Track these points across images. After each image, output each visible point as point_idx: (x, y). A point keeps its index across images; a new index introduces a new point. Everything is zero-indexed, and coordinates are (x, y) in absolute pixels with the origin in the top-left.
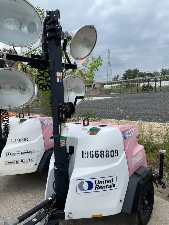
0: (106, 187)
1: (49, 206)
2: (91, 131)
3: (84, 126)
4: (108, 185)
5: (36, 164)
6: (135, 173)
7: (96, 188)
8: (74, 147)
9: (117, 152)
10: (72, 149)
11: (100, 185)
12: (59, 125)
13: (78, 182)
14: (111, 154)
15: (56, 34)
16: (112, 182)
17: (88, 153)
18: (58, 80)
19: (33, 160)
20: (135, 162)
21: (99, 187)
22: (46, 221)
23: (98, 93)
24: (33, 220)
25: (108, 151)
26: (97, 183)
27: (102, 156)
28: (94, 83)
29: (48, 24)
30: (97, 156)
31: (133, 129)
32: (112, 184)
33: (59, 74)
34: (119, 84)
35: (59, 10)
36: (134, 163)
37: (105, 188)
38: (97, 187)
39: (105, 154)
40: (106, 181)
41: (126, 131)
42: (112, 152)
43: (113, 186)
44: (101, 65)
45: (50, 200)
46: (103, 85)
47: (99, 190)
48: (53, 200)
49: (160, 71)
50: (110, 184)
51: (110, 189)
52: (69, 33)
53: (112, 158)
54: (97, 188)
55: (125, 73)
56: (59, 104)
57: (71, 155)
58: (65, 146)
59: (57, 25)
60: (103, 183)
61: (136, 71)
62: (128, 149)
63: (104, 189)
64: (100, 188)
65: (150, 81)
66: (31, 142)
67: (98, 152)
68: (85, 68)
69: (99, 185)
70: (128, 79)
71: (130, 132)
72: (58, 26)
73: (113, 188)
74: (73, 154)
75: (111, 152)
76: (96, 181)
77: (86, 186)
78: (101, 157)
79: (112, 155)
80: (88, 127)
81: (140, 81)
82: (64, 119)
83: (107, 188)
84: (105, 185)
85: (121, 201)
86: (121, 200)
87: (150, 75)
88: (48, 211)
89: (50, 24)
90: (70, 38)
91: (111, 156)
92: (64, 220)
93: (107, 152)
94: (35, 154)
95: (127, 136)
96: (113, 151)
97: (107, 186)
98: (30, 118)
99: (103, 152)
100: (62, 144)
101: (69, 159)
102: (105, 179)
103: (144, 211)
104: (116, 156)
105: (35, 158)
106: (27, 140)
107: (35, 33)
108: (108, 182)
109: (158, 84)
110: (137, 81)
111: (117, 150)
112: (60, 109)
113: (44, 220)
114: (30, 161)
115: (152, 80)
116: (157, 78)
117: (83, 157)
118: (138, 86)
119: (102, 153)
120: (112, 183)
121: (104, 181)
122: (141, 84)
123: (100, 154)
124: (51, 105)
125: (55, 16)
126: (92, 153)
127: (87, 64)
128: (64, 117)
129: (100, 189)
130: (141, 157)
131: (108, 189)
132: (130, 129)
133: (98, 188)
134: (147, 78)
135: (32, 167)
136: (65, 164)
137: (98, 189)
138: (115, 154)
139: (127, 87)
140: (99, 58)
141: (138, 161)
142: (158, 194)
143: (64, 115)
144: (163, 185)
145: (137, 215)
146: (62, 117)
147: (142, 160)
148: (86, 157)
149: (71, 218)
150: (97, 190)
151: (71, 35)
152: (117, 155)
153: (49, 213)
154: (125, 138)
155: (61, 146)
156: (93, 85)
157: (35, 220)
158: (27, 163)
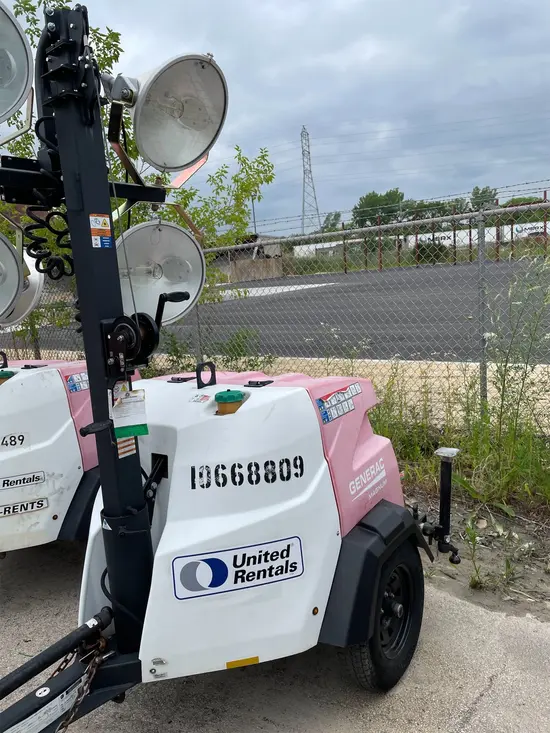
0: (268, 572)
1: (89, 647)
2: (219, 403)
3: (199, 387)
4: (275, 566)
5: (55, 517)
6: (361, 525)
7: (237, 577)
8: (165, 457)
9: (300, 463)
10: (161, 464)
11: (248, 569)
12: (109, 391)
13: (180, 565)
14: (281, 471)
15: (81, 90)
16: (288, 556)
17: (209, 473)
18: (96, 242)
19: (45, 503)
20: (361, 490)
21: (245, 576)
22: (81, 693)
23: (276, 273)
24: (37, 694)
25: (273, 463)
26: (239, 563)
27: (254, 478)
28: (259, 242)
29: (51, 54)
30: (237, 479)
31: (354, 389)
32: (287, 562)
33: (97, 222)
34: (341, 242)
35: (85, 8)
36: (357, 493)
37: (264, 576)
38: (240, 574)
39: (262, 472)
40: (267, 554)
41: (329, 395)
42: (285, 464)
43: (289, 568)
44: (269, 180)
45: (91, 627)
46: (289, 246)
47: (247, 584)
48: (101, 626)
49: (468, 198)
50: (281, 562)
51: (280, 577)
52: (128, 82)
53: (286, 482)
54: (239, 580)
55: (360, 205)
56: (105, 322)
57: (158, 482)
58: (136, 457)
59: (80, 58)
60: (260, 562)
61: (394, 196)
62: (335, 450)
63: (262, 580)
64: (248, 576)
65: (438, 230)
66: (34, 448)
67: (240, 466)
68: (218, 193)
69: (244, 567)
70: (368, 223)
71: (342, 399)
72: (85, 61)
73: (289, 574)
74: (164, 480)
75: (281, 464)
76: (235, 557)
77: (205, 574)
78: (251, 482)
79: (285, 475)
80: (211, 392)
81: (407, 231)
82: (122, 370)
83: (271, 575)
84: (265, 566)
85: (315, 611)
86: (316, 608)
87: (439, 208)
88: (86, 662)
89: (57, 53)
90: (130, 99)
91: (282, 478)
92: (138, 685)
93: (270, 467)
94: (50, 483)
95: (334, 413)
96: (287, 461)
97: (271, 568)
98: (27, 367)
99: (257, 466)
100: (123, 450)
101: (151, 493)
102: (264, 549)
103: (393, 634)
104: (296, 475)
105: (51, 499)
106: (19, 442)
107: (6, 85)
108: (274, 556)
109: (463, 238)
110: (396, 231)
111: (301, 458)
112: (109, 337)
113: (76, 689)
114: (35, 508)
115: (444, 225)
116: (458, 220)
117: (194, 487)
118: (400, 246)
119: (253, 469)
120: (286, 559)
121: (260, 556)
122: (412, 240)
123: (246, 474)
124: (79, 325)
125: (72, 25)
126: (221, 471)
127: (223, 178)
128: (122, 363)
129: (248, 580)
130: (383, 474)
131: (275, 578)
132: (345, 389)
133: (242, 577)
134: (428, 219)
135: (41, 526)
136: (135, 511)
137: (243, 581)
138: (294, 471)
139: (366, 251)
140: (263, 157)
141: (370, 486)
142: (441, 580)
143: (122, 356)
144: (451, 553)
145: (366, 650)
146: (117, 362)
147: (385, 483)
148: (203, 486)
149: (162, 676)
150: (240, 584)
151: (134, 90)
152: (299, 473)
153: (89, 667)
154: (325, 418)
155: (120, 457)
156: (256, 248)
157: (43, 693)
158: (25, 516)
